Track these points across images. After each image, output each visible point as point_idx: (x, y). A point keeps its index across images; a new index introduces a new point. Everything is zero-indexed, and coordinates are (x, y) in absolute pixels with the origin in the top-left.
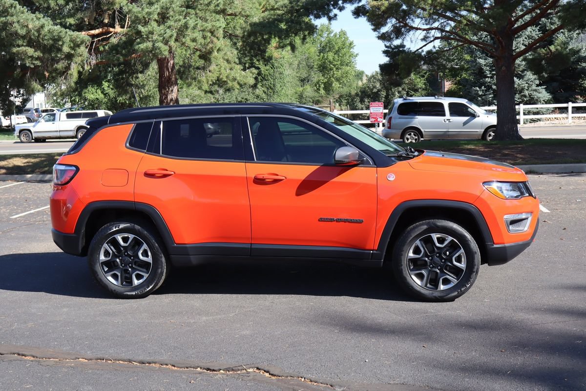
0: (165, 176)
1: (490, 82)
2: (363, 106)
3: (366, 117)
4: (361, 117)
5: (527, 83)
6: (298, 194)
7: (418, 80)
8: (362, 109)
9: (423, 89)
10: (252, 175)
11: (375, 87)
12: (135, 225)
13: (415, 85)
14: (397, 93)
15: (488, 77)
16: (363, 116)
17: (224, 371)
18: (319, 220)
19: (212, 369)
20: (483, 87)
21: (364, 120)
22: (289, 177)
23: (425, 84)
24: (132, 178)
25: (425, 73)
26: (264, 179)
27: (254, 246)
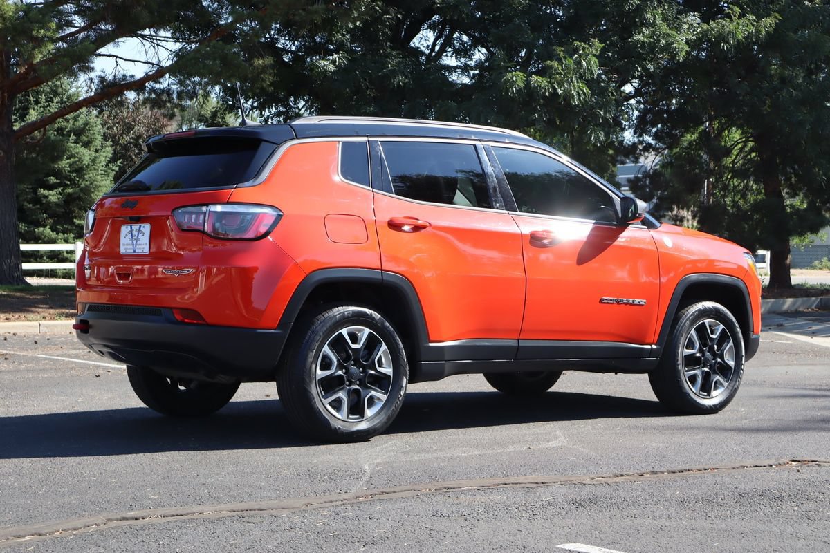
0: (417, 228)
12: (373, 312)
18: (600, 302)
24: (372, 230)
26: (542, 239)
27: (522, 343)
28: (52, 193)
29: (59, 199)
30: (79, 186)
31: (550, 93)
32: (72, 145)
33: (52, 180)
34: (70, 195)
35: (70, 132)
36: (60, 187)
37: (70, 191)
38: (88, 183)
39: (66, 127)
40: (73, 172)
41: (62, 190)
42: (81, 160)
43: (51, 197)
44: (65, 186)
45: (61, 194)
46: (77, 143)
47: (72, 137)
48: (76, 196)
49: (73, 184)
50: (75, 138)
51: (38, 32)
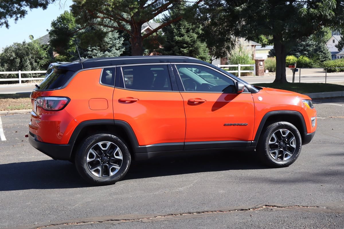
0: (132, 102)
1: (90, 54)
2: (3, 69)
3: (6, 77)
4: (2, 76)
5: (114, 55)
6: (213, 110)
7: (43, 52)
8: (3, 71)
9: (46, 58)
10: (186, 100)
11: (12, 56)
12: (112, 135)
13: (40, 55)
14: (28, 60)
15: (89, 51)
16: (4, 76)
17: (252, 209)
18: (224, 125)
19: (245, 209)
20: (87, 57)
21: (5, 78)
22: (208, 100)
23: (47, 54)
24: (110, 104)
25: (47, 47)
26: (194, 102)
27: (186, 144)
28: (185, 50)
29: (187, 51)
30: (194, 47)
31: (319, 15)
32: (191, 33)
33: (185, 45)
34: (191, 50)
35: (191, 29)
36: (188, 47)
37: (191, 49)
38: (197, 46)
39: (190, 27)
40: (192, 42)
41: (189, 48)
42: (194, 38)
43: (184, 51)
44: (189, 47)
45: (188, 50)
46: (193, 33)
47: (191, 31)
48: (193, 50)
49: (192, 46)
50: (192, 31)
51: (131, 6)
